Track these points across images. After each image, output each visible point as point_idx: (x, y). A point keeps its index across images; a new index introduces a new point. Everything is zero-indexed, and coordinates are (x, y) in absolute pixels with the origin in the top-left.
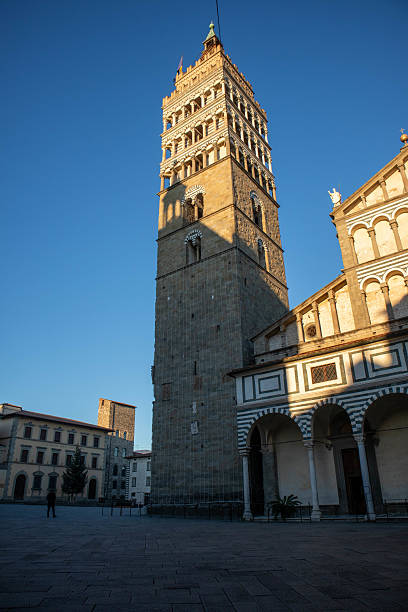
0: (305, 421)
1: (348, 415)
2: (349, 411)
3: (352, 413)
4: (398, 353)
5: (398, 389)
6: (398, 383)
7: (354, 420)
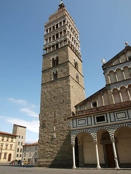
0: (94, 135)
1: (109, 133)
2: (109, 132)
3: (110, 132)
4: (125, 113)
5: (125, 125)
6: (125, 123)
7: (111, 135)
